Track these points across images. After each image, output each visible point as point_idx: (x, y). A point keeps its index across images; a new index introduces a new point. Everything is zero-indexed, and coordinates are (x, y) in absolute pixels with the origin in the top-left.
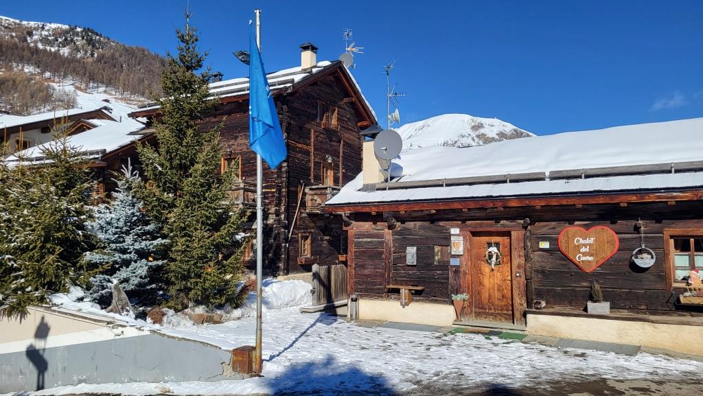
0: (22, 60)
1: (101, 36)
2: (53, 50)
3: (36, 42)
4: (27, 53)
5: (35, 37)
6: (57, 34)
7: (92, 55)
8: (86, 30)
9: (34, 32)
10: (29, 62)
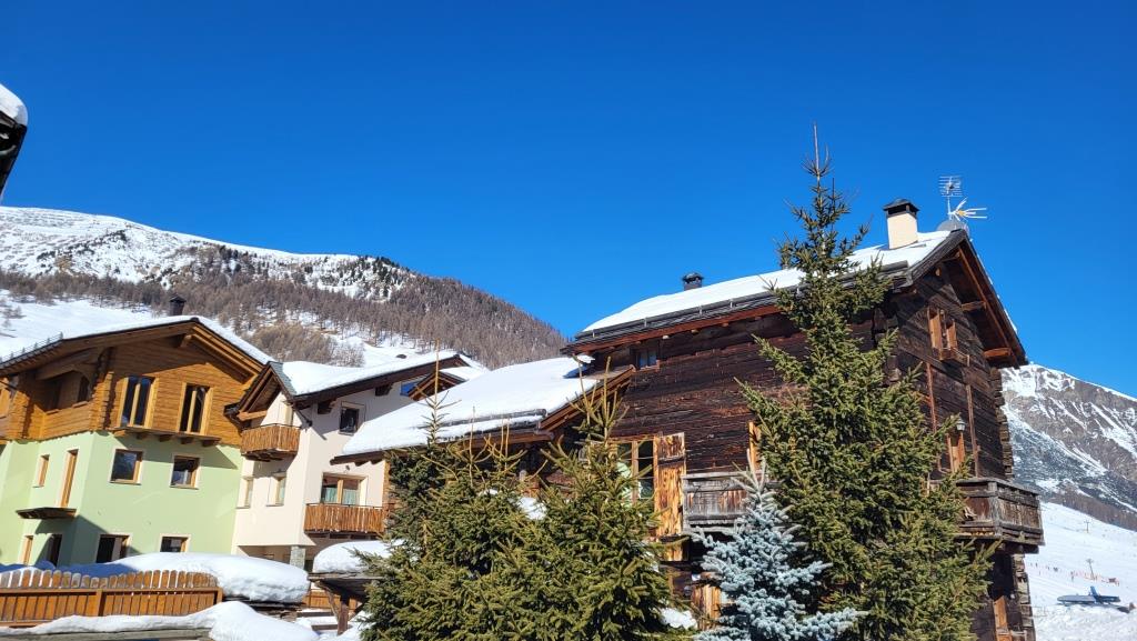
0: (297, 305)
1: (398, 266)
2: (336, 290)
3: (316, 281)
4: (304, 297)
5: (315, 274)
6: (342, 269)
7: (386, 293)
8: (379, 261)
9: (314, 268)
10: (306, 308)
